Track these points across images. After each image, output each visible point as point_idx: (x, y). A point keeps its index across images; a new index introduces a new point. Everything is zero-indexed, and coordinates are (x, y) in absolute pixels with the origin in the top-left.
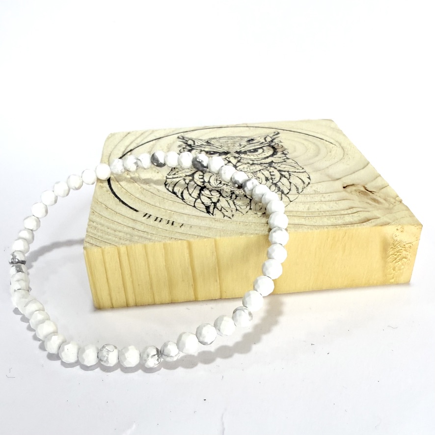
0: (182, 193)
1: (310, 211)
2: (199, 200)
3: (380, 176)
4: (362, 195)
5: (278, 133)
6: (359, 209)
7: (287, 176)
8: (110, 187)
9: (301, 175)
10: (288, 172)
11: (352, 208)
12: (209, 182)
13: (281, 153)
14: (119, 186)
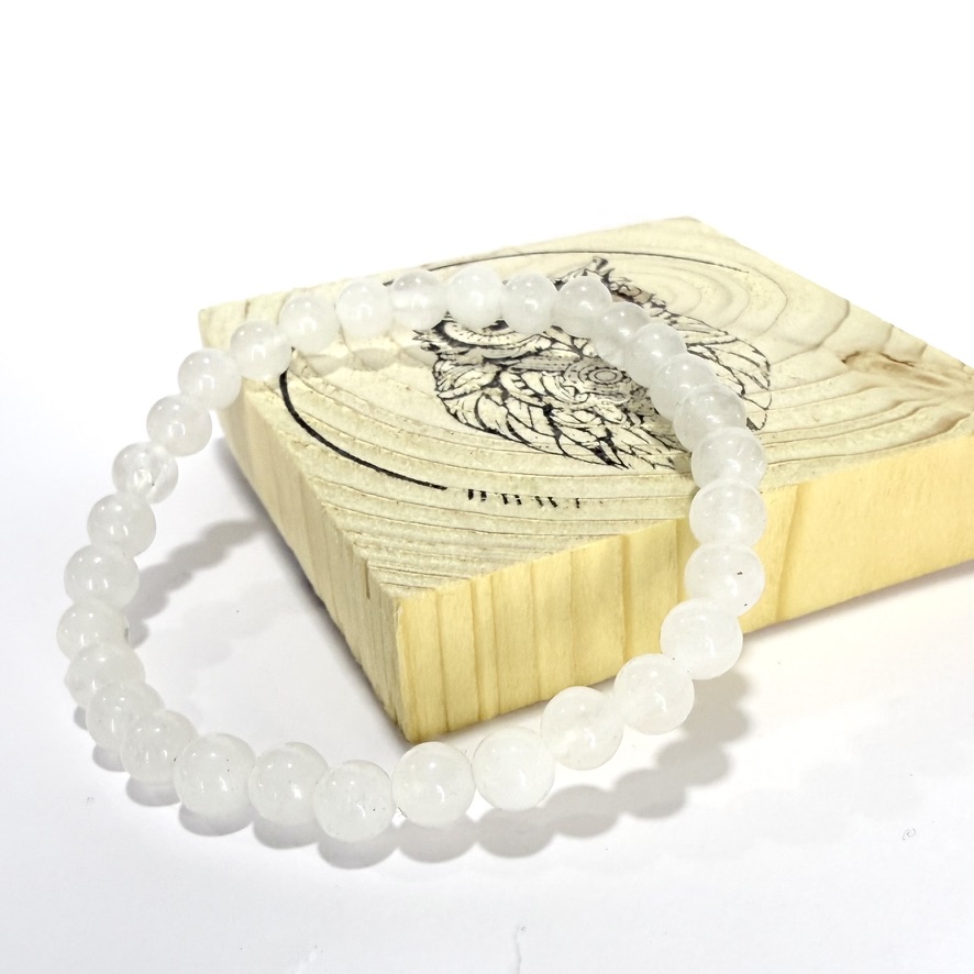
0: (511, 429)
1: (822, 422)
2: (563, 440)
3: (893, 326)
4: (893, 373)
5: (604, 262)
6: (917, 404)
7: (708, 354)
8: (322, 440)
9: (735, 347)
10: (702, 344)
11: (898, 403)
12: (550, 394)
13: (649, 305)
14: (342, 434)
